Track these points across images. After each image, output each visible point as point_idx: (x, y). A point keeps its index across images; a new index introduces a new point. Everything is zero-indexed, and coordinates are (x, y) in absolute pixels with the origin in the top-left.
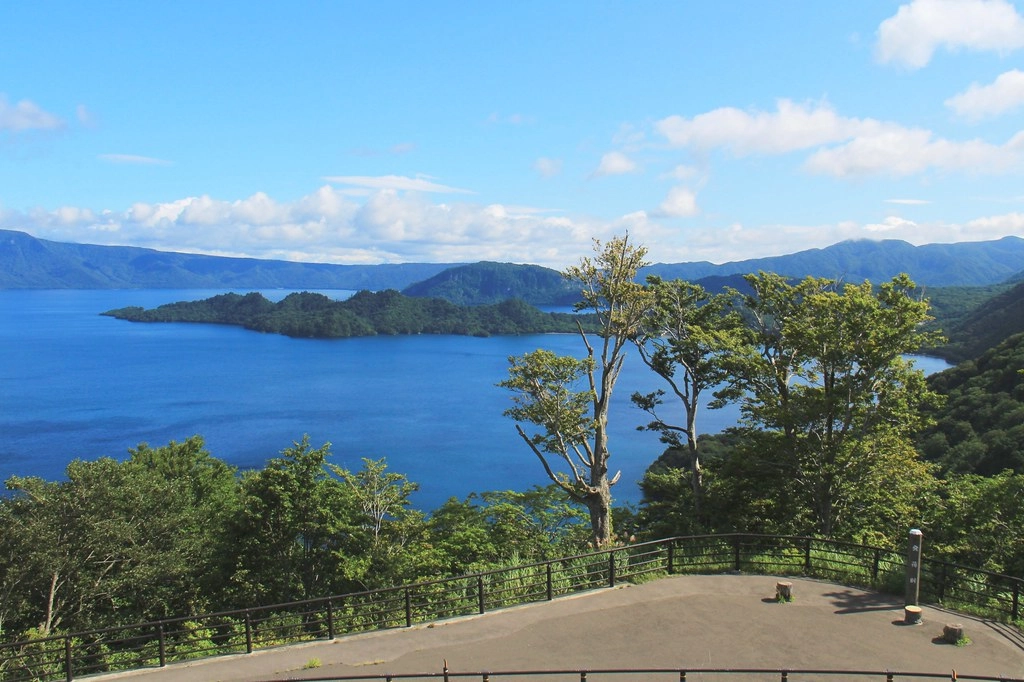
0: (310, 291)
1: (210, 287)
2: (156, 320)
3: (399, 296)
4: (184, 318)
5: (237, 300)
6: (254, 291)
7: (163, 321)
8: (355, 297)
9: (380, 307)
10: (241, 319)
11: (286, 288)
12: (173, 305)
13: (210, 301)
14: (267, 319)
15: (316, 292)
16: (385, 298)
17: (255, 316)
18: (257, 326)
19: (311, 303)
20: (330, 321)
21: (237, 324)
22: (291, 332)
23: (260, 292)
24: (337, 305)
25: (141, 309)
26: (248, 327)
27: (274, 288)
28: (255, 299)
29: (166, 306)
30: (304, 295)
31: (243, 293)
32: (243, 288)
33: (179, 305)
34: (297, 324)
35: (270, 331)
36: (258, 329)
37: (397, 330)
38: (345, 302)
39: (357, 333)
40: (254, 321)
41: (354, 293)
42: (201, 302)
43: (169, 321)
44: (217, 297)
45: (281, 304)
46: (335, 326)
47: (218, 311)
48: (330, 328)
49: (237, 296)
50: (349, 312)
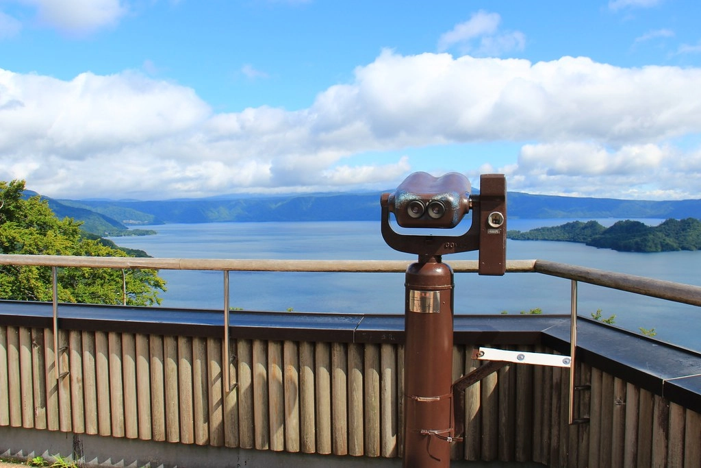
0: (632, 220)
1: (563, 217)
2: (528, 239)
3: (698, 222)
4: (546, 238)
5: (581, 226)
6: (593, 220)
7: (533, 240)
8: (664, 224)
9: (683, 230)
10: (584, 239)
11: (614, 217)
12: (539, 230)
13: (564, 227)
14: (601, 239)
15: (636, 220)
16: (686, 224)
17: (593, 237)
18: (594, 244)
19: (632, 228)
20: (645, 240)
21: (580, 242)
22: (618, 248)
24: (652, 229)
25: (519, 232)
26: (587, 244)
27: (607, 218)
28: (593, 225)
29: (535, 230)
30: (627, 222)
31: (585, 221)
32: (586, 218)
33: (543, 229)
34: (622, 242)
35: (603, 246)
37: (696, 247)
38: (657, 227)
39: (666, 248)
40: (593, 240)
41: (664, 220)
42: (558, 227)
43: (537, 240)
44: (568, 224)
45: (611, 229)
46: (649, 244)
47: (568, 233)
48: (646, 245)
49: (581, 223)
50: (660, 234)
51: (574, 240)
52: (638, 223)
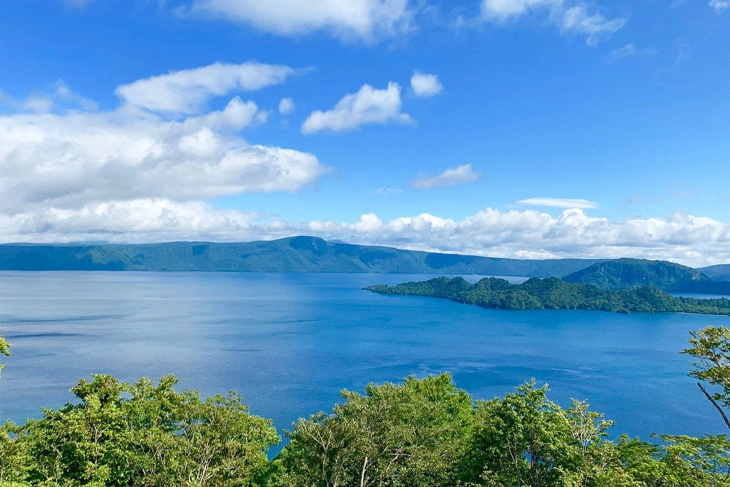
0: (496, 277)
1: (429, 273)
2: (396, 294)
3: (560, 282)
4: (413, 293)
5: (447, 281)
6: (458, 276)
7: (400, 294)
8: (528, 282)
9: (546, 289)
10: (450, 294)
11: (479, 274)
12: (407, 284)
13: (430, 282)
14: (467, 295)
15: (500, 277)
16: (549, 283)
17: (459, 293)
18: (461, 300)
19: (497, 285)
20: (510, 297)
21: (447, 297)
22: (482, 304)
23: (462, 276)
24: (515, 287)
25: (386, 286)
26: (454, 300)
27: (472, 274)
28: (458, 281)
29: (402, 284)
30: (492, 279)
31: (451, 277)
32: (452, 274)
33: (410, 283)
34: (487, 300)
35: (469, 303)
36: (461, 301)
37: (559, 306)
38: (520, 285)
39: (529, 306)
40: (459, 296)
41: (527, 279)
42: (424, 282)
43: (404, 294)
44: (434, 279)
45: (476, 285)
46: (514, 301)
47: (435, 288)
48: (510, 303)
49: (447, 279)
50: (523, 292)
51: (439, 296)
52: (503, 280)
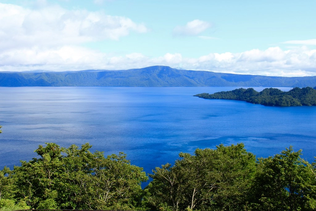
0: (273, 88)
1: (234, 86)
2: (213, 98)
3: (312, 90)
4: (224, 98)
5: (244, 91)
6: (251, 88)
7: (216, 99)
8: (292, 90)
9: (304, 94)
10: (245, 98)
11: (263, 86)
12: (220, 93)
13: (234, 91)
14: (256, 98)
15: (276, 88)
16: (306, 91)
17: (251, 97)
18: (252, 101)
19: (273, 92)
20: (281, 99)
21: (244, 100)
22: (265, 104)
23: (253, 88)
24: (284, 93)
25: (208, 94)
26: (248, 102)
27: (259, 86)
28: (251, 91)
29: (217, 93)
30: (271, 89)
32: (246, 86)
33: (222, 92)
34: (267, 101)
35: (256, 103)
36: (252, 102)
37: (311, 104)
38: (288, 92)
39: (293, 105)
40: (251, 99)
41: (292, 88)
42: (230, 92)
43: (218, 99)
44: (236, 90)
45: (261, 93)
46: (283, 102)
47: (236, 95)
48: (281, 103)
49: (244, 89)
50: (289, 96)
51: (239, 99)
52: (277, 89)
